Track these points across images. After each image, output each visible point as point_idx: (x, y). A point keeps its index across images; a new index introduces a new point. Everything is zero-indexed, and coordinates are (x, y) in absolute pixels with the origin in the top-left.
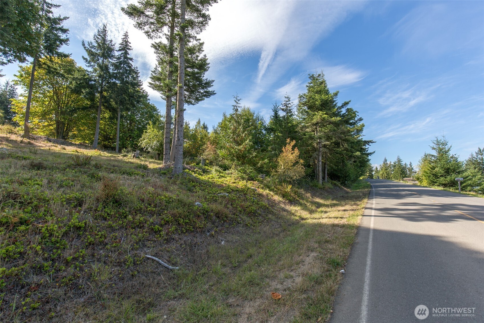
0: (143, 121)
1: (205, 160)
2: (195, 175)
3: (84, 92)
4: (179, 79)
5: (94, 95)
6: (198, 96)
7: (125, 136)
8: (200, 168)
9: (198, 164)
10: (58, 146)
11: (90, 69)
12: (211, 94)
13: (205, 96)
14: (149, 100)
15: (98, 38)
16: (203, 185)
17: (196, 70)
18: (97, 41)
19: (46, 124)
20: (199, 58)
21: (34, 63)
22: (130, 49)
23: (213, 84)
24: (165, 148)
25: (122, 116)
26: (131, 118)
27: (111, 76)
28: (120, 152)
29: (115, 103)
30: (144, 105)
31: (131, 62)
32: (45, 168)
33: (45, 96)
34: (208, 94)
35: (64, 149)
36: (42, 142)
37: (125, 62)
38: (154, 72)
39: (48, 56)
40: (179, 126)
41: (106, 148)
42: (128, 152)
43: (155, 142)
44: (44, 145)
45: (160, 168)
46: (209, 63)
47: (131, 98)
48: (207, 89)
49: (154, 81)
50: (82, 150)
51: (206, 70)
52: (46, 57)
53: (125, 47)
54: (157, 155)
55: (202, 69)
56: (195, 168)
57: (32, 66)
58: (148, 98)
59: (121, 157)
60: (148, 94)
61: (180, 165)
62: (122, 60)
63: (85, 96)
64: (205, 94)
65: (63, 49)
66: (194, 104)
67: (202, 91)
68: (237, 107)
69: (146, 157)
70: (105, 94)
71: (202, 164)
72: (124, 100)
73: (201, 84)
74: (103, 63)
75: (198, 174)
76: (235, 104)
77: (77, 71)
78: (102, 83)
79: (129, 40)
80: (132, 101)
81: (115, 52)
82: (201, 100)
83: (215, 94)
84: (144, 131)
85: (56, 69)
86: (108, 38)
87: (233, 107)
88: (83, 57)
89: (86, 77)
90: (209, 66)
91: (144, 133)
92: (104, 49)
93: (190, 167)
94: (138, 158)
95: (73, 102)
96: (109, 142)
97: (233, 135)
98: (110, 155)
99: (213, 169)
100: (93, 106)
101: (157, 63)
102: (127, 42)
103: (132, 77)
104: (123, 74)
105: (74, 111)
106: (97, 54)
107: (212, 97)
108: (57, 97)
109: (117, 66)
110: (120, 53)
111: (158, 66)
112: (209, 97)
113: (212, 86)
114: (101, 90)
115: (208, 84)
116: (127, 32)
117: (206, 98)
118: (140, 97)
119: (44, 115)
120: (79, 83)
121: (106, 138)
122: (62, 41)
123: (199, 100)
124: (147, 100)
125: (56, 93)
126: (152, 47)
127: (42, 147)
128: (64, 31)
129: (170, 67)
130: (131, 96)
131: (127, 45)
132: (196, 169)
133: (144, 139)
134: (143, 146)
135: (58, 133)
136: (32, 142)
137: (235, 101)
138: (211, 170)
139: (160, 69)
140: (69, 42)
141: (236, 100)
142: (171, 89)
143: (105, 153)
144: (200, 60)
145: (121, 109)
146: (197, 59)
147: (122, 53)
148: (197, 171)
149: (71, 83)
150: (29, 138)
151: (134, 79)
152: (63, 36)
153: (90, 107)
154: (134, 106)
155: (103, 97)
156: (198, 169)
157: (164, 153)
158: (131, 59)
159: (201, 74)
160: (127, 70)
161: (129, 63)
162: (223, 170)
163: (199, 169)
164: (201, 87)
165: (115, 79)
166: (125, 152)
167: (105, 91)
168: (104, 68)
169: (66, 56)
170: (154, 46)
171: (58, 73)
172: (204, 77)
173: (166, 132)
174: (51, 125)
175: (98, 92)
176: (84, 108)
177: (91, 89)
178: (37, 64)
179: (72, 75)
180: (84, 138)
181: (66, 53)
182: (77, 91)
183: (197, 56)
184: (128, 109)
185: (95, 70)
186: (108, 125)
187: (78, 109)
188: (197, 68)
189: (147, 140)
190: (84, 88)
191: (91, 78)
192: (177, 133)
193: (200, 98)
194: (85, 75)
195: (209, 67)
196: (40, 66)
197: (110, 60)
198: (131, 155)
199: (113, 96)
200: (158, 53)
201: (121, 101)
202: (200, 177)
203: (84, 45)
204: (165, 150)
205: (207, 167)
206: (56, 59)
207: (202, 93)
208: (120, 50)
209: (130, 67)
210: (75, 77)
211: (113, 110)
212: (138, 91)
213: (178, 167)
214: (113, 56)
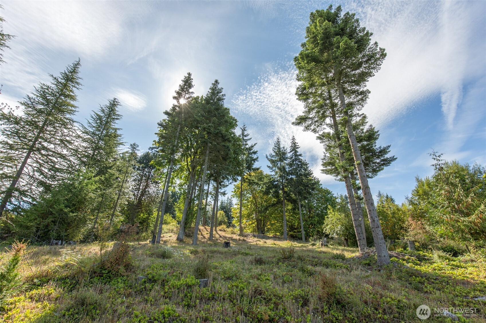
0: (320, 207)
1: (413, 243)
2: (409, 265)
3: (272, 192)
4: (355, 157)
5: (278, 192)
6: (375, 167)
7: (307, 224)
8: (411, 254)
9: (405, 248)
10: (261, 240)
11: (273, 173)
12: (391, 160)
13: (383, 165)
14: (321, 185)
15: (275, 149)
16: (433, 280)
17: (365, 143)
18: (275, 151)
19: (251, 222)
20: (365, 131)
21: (241, 181)
22: (298, 148)
23: (390, 149)
24: (357, 232)
25: (302, 206)
26: (309, 205)
27: (288, 174)
28: (307, 240)
29: (295, 195)
30: (318, 191)
31: (300, 157)
32: (265, 263)
33: (248, 202)
34: (387, 162)
35: (265, 242)
36: (251, 238)
37: (296, 160)
38: (324, 159)
39: (248, 173)
40: (369, 204)
41: (293, 238)
42: (315, 240)
43: (339, 226)
44: (252, 241)
45: (358, 258)
46: (378, 131)
47: (307, 188)
48: (384, 157)
49: (326, 167)
50: (277, 242)
51: (376, 139)
52: (247, 174)
53: (294, 147)
54: (345, 241)
55: (372, 140)
56: (404, 256)
57: (240, 182)
58: (320, 183)
59: (310, 247)
60: (319, 180)
61: (384, 252)
62: (293, 158)
63: (272, 195)
64: (382, 163)
65: (256, 165)
66: (372, 177)
67: (378, 161)
68: (439, 165)
69: (333, 245)
70: (286, 189)
71: (411, 248)
72: (301, 190)
73: (375, 154)
74: (281, 166)
75: (413, 264)
76: (435, 162)
77: (265, 178)
78: (282, 181)
79: (296, 141)
80: (307, 190)
81: (288, 154)
82: (380, 170)
83: (396, 158)
84: (326, 217)
85: (253, 180)
86: (282, 146)
87: (434, 167)
88: (267, 166)
89: (271, 180)
90: (378, 133)
91: (326, 219)
92: (280, 155)
93: (397, 254)
94: (327, 246)
95: (265, 201)
96: (295, 232)
97: (449, 203)
98: (300, 245)
99: (435, 255)
100: (279, 202)
101: (324, 150)
102: (295, 143)
103: (304, 169)
104: (296, 169)
105: (266, 209)
106: (276, 160)
107: (393, 163)
108: (255, 200)
109: (291, 165)
110: (291, 153)
111: (326, 153)
112: (388, 164)
113: (389, 151)
114: (283, 187)
115: (384, 151)
116: (294, 136)
117: (385, 168)
118: (314, 184)
119: (249, 216)
120: (267, 186)
121: (292, 228)
122: (255, 160)
123: (378, 171)
124: (319, 185)
125: (254, 198)
126: (317, 139)
127: (252, 242)
128: (255, 153)
129: (340, 149)
130: (306, 186)
131: (295, 146)
132: (407, 257)
133: (327, 225)
134: (328, 232)
135: (258, 229)
136: (245, 239)
137: (435, 159)
138: (430, 257)
139: (328, 155)
140: (258, 159)
141: (434, 157)
142: (346, 169)
143: (295, 243)
144: (366, 132)
145: (300, 199)
146: (363, 133)
147: (293, 153)
148: (409, 259)
149: (263, 187)
150: (243, 236)
151: (305, 170)
152: (255, 156)
153: (277, 203)
154: (310, 194)
155: (285, 192)
156: (409, 257)
157: (357, 239)
158: (300, 155)
159: (372, 145)
160: (299, 165)
161: (299, 159)
162: (452, 256)
163: (411, 256)
164: (375, 157)
165: (292, 175)
166: (312, 240)
167: (286, 186)
168: (282, 169)
169: (258, 169)
170: (319, 138)
171: (254, 183)
172: (375, 146)
173: (353, 214)
174: (253, 223)
175: (281, 189)
176: (274, 205)
177: (276, 188)
178: (243, 180)
179: (262, 181)
180: (276, 231)
181: (258, 167)
182: (267, 193)
183: (362, 130)
184: (305, 198)
185: (276, 173)
186: (291, 216)
187: (269, 206)
188: (366, 141)
189: (331, 225)
190: (271, 188)
191: (274, 179)
192: (369, 214)
193: (378, 169)
194: (270, 179)
195: (379, 135)
196: (245, 182)
197: (285, 162)
198: (318, 243)
199: (292, 189)
200: (324, 142)
201: (299, 192)
202: (417, 267)
203: (267, 157)
204: (357, 234)
205: (422, 252)
206: (253, 174)
207: (378, 163)
208: (291, 151)
209: (300, 162)
210: (265, 182)
211: (294, 202)
212: (311, 180)
213: (383, 255)
214: (287, 158)
